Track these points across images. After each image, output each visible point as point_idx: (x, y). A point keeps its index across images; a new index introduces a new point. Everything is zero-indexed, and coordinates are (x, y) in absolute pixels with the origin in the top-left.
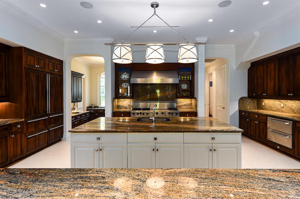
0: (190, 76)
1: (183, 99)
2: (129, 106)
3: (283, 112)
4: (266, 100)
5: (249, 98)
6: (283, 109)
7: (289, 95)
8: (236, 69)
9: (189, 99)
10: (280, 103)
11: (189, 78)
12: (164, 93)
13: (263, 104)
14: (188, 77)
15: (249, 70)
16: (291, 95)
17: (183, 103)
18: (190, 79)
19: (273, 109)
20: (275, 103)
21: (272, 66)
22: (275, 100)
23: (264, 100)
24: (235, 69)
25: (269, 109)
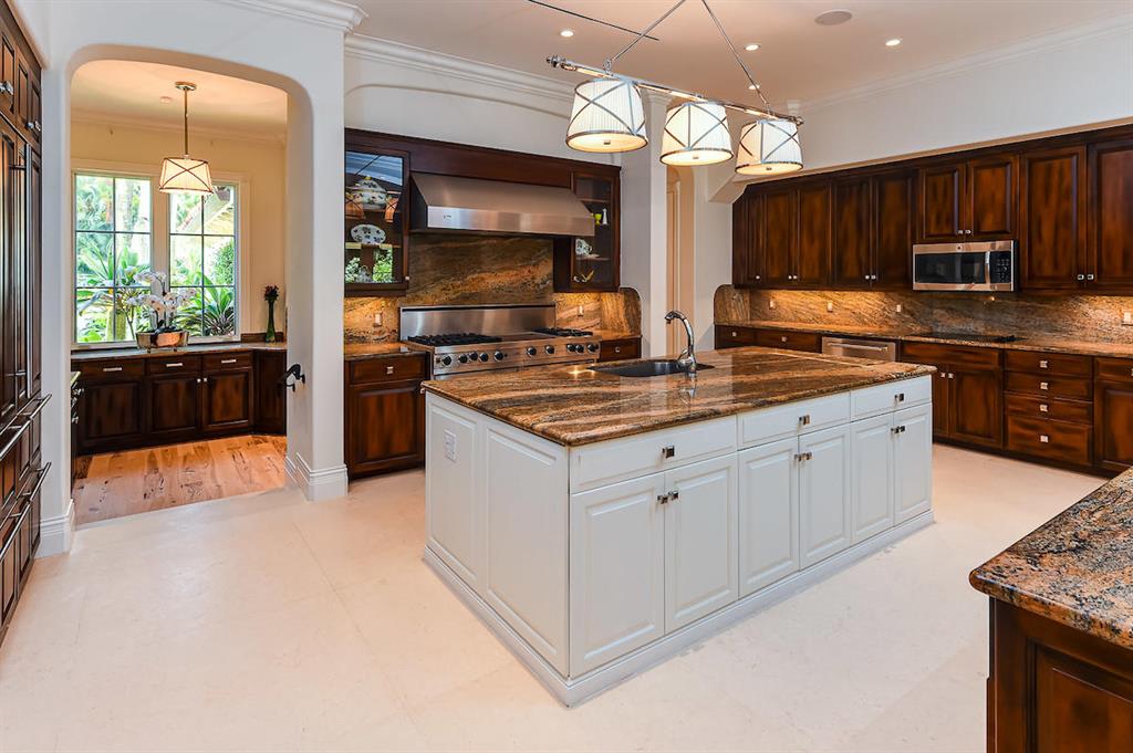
0: (605, 210)
1: (575, 295)
2: (378, 329)
3: (833, 323)
4: (780, 292)
5: (736, 288)
6: (831, 316)
7: (867, 277)
8: (711, 201)
9: (594, 295)
10: (824, 300)
11: (601, 221)
12: (515, 272)
13: (772, 306)
14: (599, 216)
15: (737, 207)
16: (874, 277)
17: (575, 309)
18: (605, 222)
19: (803, 317)
20: (808, 301)
21: (818, 202)
22: (807, 292)
23: (774, 292)
24: (707, 200)
25: (791, 316)
